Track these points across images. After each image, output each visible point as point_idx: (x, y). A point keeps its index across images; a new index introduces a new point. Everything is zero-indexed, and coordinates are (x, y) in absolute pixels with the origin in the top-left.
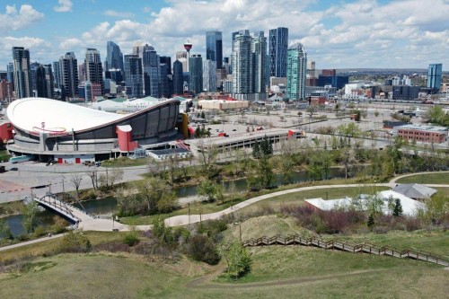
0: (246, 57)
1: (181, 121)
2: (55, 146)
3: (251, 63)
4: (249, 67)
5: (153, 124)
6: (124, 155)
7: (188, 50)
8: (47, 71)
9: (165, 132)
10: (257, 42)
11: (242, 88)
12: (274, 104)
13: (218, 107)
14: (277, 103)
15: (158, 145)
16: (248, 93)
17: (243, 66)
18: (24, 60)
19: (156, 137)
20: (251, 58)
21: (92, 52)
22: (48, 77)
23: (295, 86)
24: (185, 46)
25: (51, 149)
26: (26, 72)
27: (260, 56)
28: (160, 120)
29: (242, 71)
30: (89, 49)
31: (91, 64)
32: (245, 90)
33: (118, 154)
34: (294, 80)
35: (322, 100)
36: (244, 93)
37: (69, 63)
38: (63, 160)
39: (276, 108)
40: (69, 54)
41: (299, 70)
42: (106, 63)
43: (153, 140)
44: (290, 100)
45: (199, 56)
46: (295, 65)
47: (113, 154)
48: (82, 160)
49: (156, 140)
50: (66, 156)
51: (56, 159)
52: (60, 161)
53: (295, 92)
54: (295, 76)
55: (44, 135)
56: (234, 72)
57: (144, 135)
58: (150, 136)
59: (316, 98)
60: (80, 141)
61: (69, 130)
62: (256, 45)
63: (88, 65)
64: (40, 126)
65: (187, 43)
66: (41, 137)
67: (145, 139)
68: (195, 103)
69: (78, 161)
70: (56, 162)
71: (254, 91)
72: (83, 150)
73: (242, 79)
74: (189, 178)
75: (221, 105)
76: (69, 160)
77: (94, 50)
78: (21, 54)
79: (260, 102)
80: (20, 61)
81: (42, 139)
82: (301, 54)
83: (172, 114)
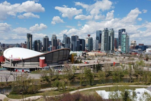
0: (106, 37)
1: (71, 57)
2: (16, 65)
3: (108, 39)
4: (107, 41)
5: (56, 57)
6: (41, 69)
7: (89, 37)
8: (38, 42)
9: (61, 61)
10: (111, 32)
11: (105, 48)
12: (116, 54)
13: (94, 55)
14: (117, 54)
15: (57, 66)
16: (107, 50)
17: (105, 40)
18: (30, 38)
19: (57, 62)
20: (108, 38)
21: (54, 36)
22: (38, 44)
23: (125, 48)
24: (88, 35)
25: (14, 66)
26: (31, 42)
27: (112, 37)
28: (59, 56)
29: (105, 42)
30: (53, 35)
31: (54, 40)
32: (106, 49)
33: (39, 68)
34: (124, 46)
35: (136, 53)
36: (105, 50)
37: (46, 40)
38: (18, 70)
39: (117, 55)
40: (46, 36)
41: (126, 42)
42: (63, 41)
43: (56, 64)
44: (123, 53)
45: (92, 38)
46: (125, 40)
47: (37, 69)
48: (25, 71)
49: (57, 64)
50: (19, 69)
51: (15, 70)
52: (16, 71)
53: (124, 50)
54: (125, 44)
55: (12, 60)
56: (102, 43)
57: (52, 62)
58: (54, 62)
59: (133, 53)
60: (25, 63)
61: (21, 58)
62: (110, 33)
63: (52, 40)
64: (11, 56)
65: (89, 34)
66: (10, 60)
67: (52, 63)
68: (86, 53)
69: (23, 71)
70: (15, 71)
71: (109, 49)
72: (26, 66)
73: (105, 45)
74: (59, 79)
75: (95, 54)
76: (19, 70)
77: (55, 35)
78: (30, 36)
79: (111, 53)
80: (29, 38)
81: (10, 61)
82: (127, 36)
83: (65, 54)
